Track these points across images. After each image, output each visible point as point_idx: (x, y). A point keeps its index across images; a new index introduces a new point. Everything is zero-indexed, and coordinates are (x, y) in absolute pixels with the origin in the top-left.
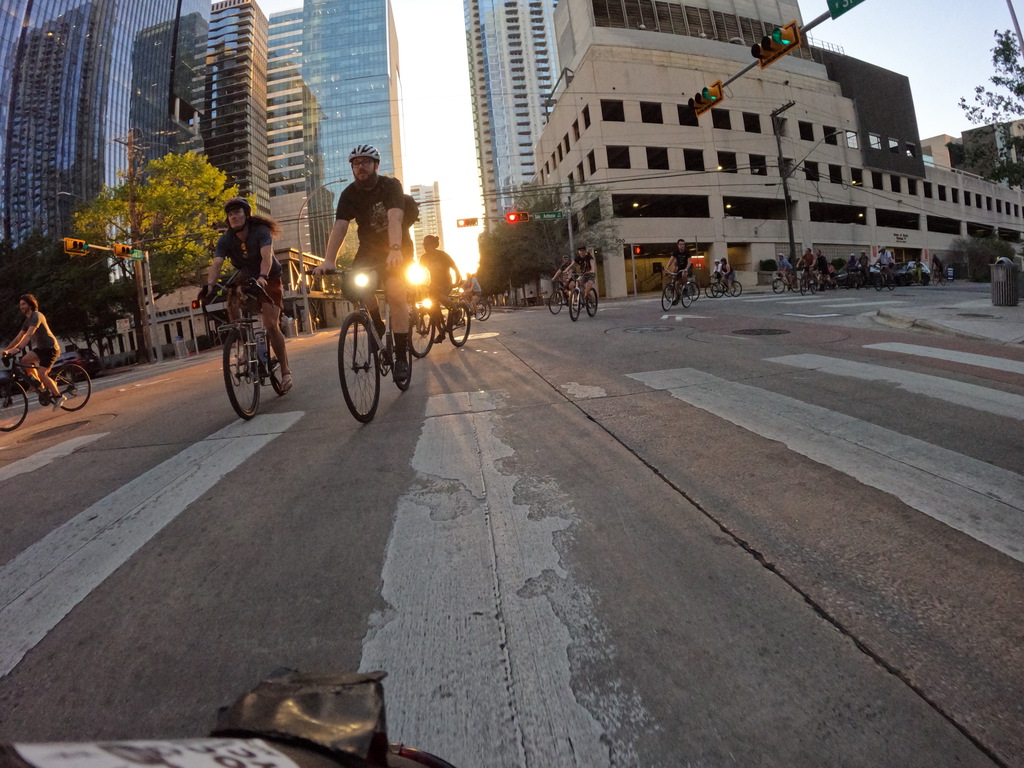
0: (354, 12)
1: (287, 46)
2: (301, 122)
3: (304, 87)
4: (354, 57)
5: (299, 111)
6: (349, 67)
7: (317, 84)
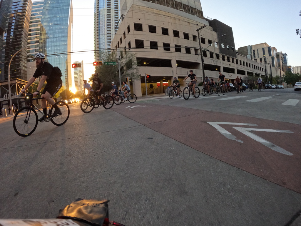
0: (60, 3)
1: (37, 12)
2: (39, 38)
3: (41, 26)
4: (58, 18)
5: (39, 34)
6: (56, 21)
7: (45, 26)
